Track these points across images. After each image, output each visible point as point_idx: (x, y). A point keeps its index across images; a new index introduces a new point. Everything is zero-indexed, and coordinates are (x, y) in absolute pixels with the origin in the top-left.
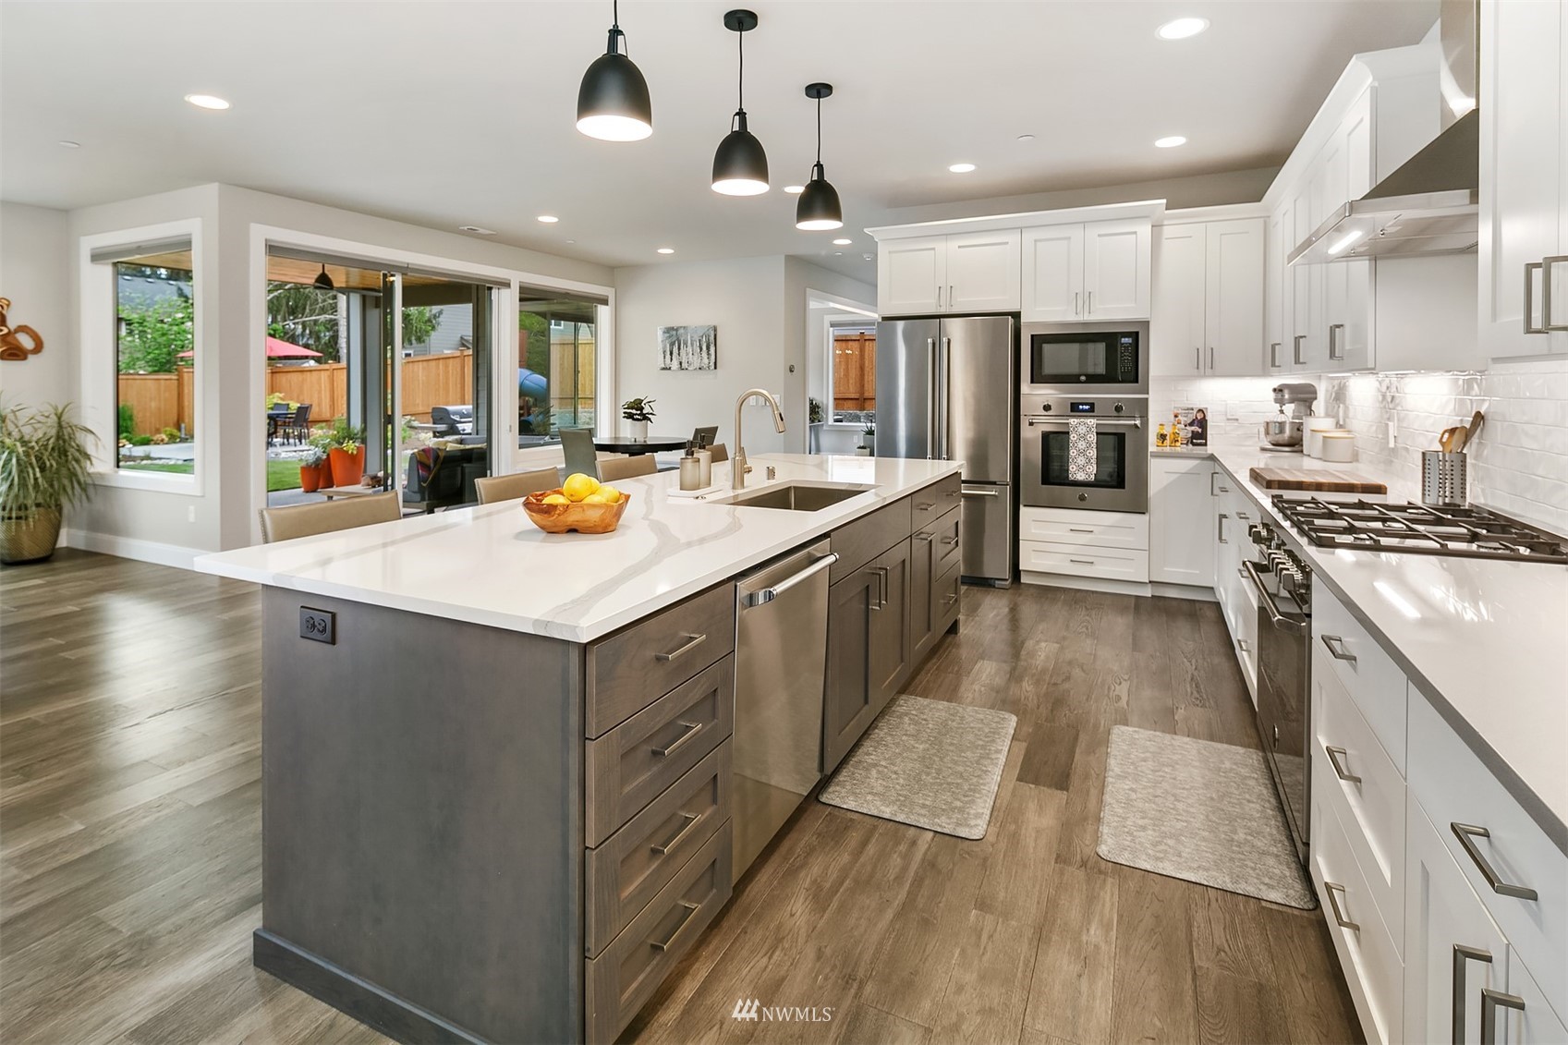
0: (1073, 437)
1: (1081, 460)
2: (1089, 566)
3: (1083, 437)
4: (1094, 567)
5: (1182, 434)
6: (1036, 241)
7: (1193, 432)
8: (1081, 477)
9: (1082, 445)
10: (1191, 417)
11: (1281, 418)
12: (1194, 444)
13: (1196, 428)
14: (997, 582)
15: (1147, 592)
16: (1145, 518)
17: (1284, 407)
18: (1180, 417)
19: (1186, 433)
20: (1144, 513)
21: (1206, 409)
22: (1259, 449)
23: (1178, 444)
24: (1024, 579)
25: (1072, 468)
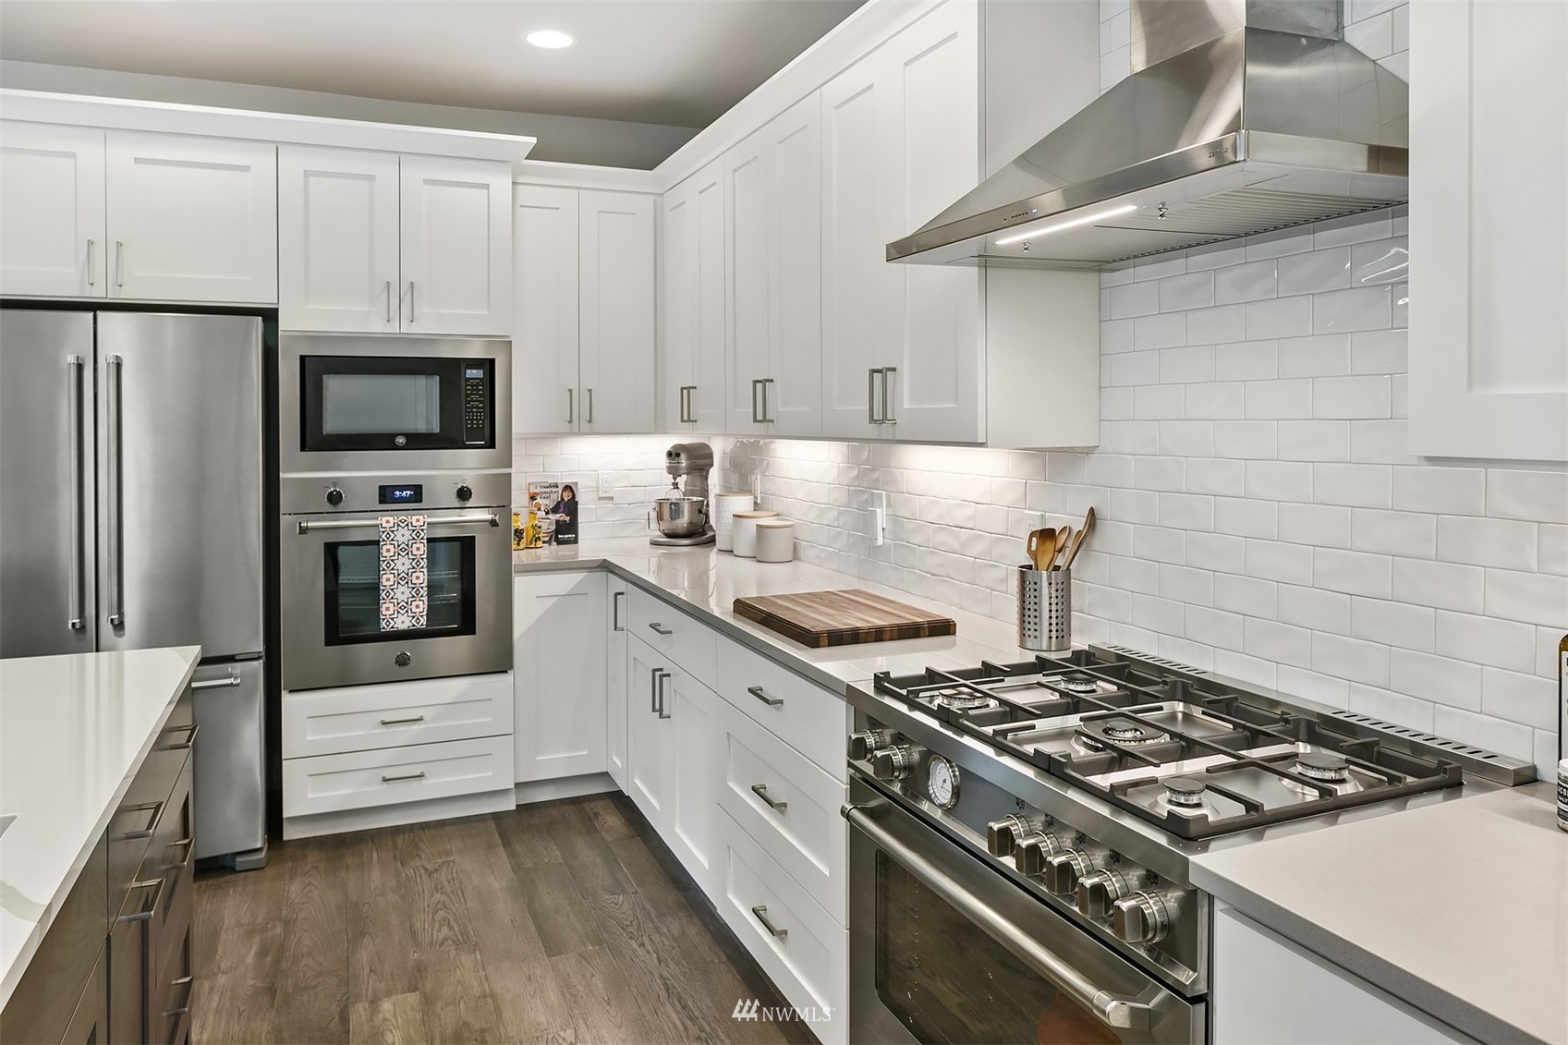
0: (387, 550)
1: (402, 593)
2: (415, 784)
3: (405, 550)
4: (424, 782)
5: (544, 525)
6: (307, 173)
7: (557, 521)
8: (403, 623)
9: (403, 564)
10: (555, 498)
11: (675, 495)
12: (560, 542)
13: (561, 517)
14: (239, 859)
15: (509, 804)
16: (506, 679)
17: (678, 479)
18: (539, 500)
19: (548, 524)
20: (506, 672)
21: (577, 483)
22: (648, 543)
23: (539, 544)
24: (290, 833)
25: (387, 609)
